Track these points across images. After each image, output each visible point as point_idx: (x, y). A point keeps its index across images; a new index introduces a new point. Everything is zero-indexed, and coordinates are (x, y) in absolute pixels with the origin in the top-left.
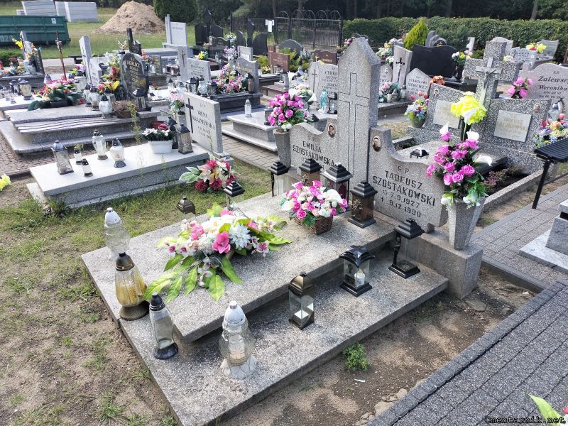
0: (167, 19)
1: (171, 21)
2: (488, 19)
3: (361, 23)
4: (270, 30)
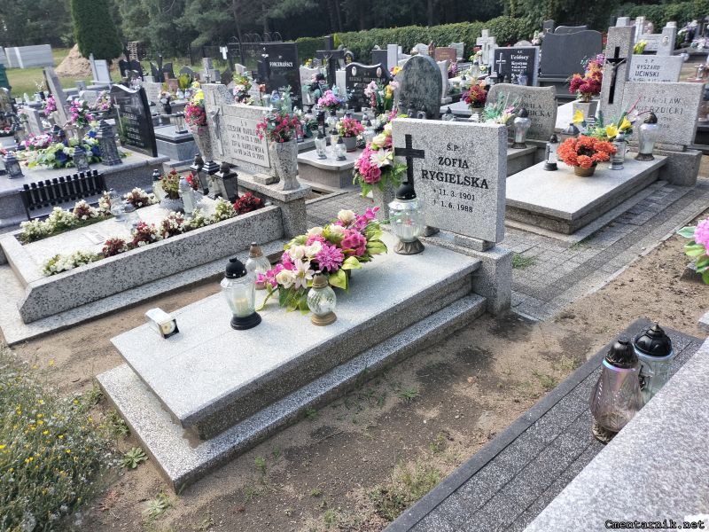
0: (91, 57)
1: (94, 59)
2: (414, 27)
3: (304, 42)
4: (225, 57)
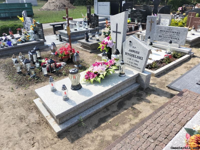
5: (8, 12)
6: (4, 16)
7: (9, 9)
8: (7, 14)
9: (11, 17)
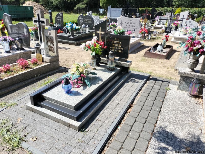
1: (111, 8)
5: (17, 14)
6: (14, 17)
7: (18, 11)
8: (16, 15)
9: (19, 18)
